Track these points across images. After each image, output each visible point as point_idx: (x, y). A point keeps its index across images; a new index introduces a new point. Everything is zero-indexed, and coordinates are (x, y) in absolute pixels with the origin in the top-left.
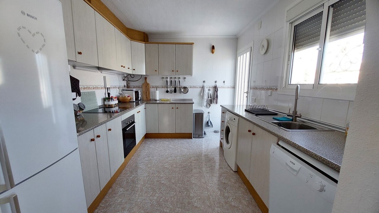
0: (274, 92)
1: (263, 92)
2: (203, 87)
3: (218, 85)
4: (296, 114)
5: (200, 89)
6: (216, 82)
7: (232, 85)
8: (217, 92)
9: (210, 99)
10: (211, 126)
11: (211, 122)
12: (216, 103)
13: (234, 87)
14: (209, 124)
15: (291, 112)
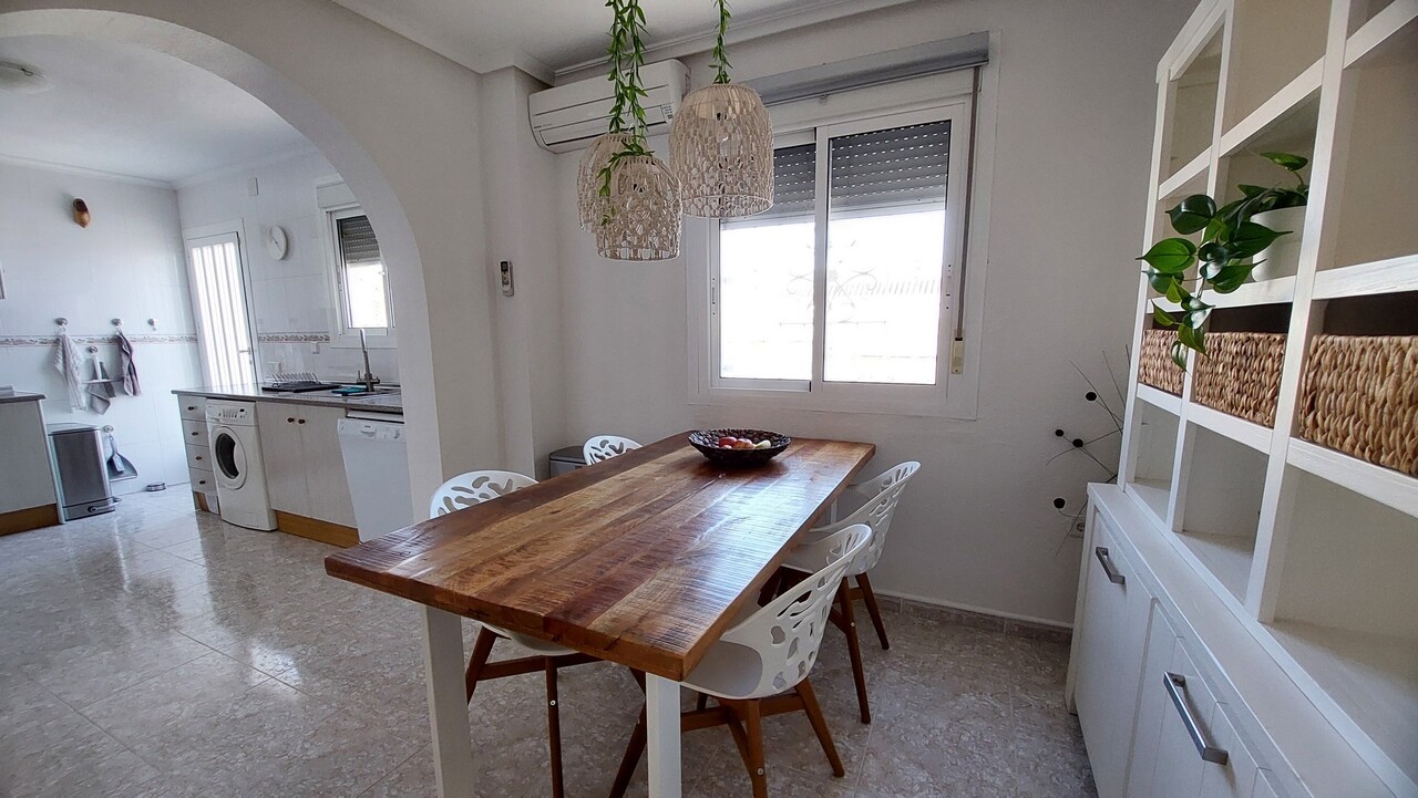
0: (323, 345)
1: (290, 346)
2: (59, 342)
3: (127, 331)
4: (371, 378)
5: (46, 349)
6: (116, 322)
7: (185, 331)
8: (129, 356)
9: (100, 380)
10: (126, 473)
11: (124, 460)
12: (135, 393)
13: (195, 338)
14: (119, 465)
15: (363, 375)
